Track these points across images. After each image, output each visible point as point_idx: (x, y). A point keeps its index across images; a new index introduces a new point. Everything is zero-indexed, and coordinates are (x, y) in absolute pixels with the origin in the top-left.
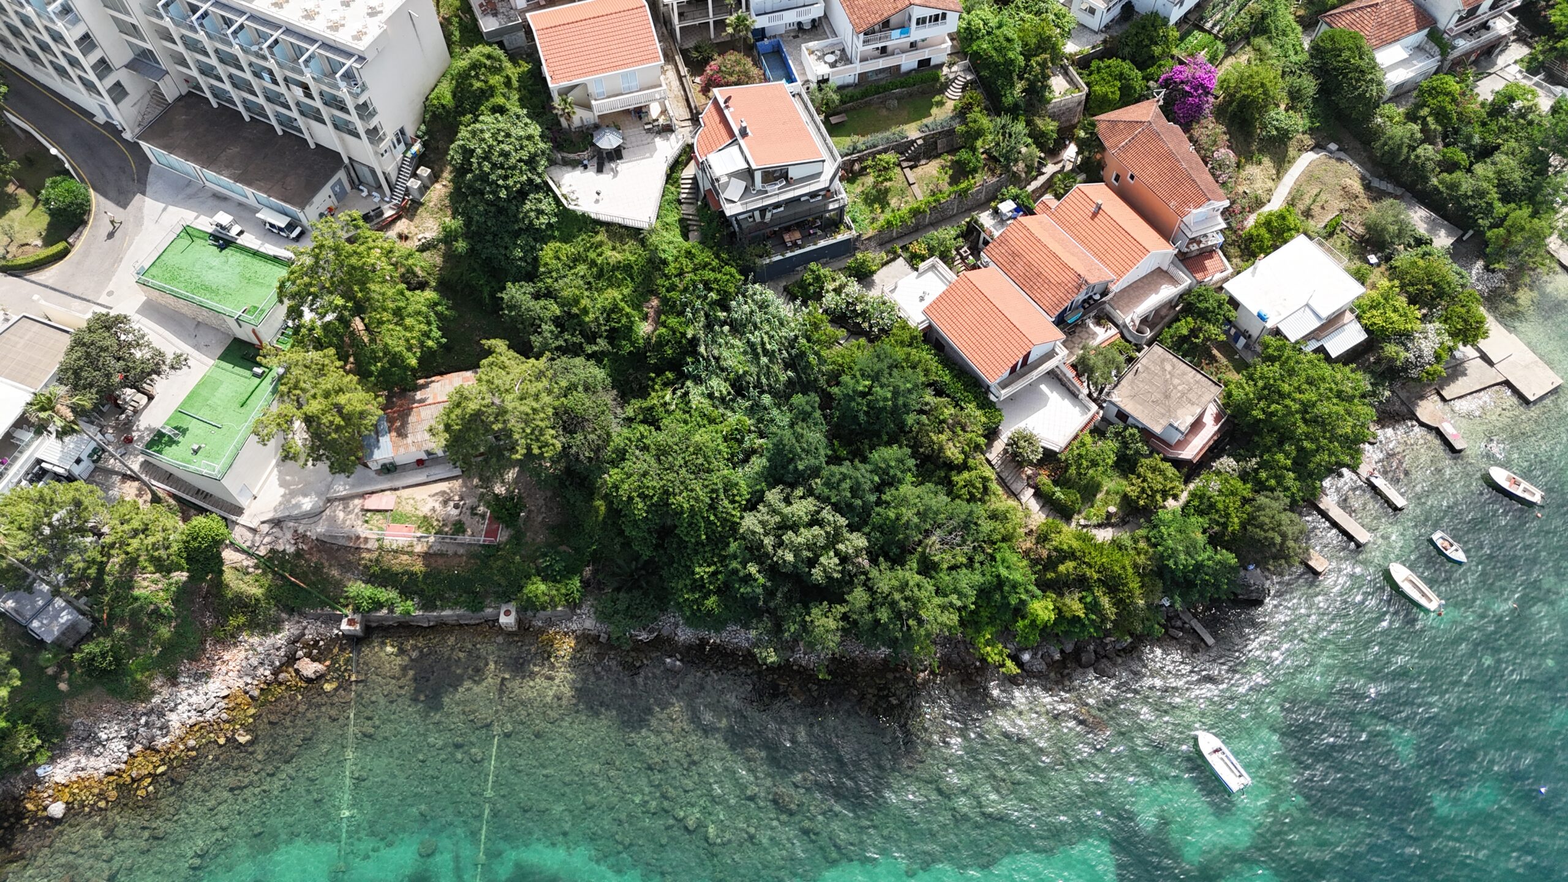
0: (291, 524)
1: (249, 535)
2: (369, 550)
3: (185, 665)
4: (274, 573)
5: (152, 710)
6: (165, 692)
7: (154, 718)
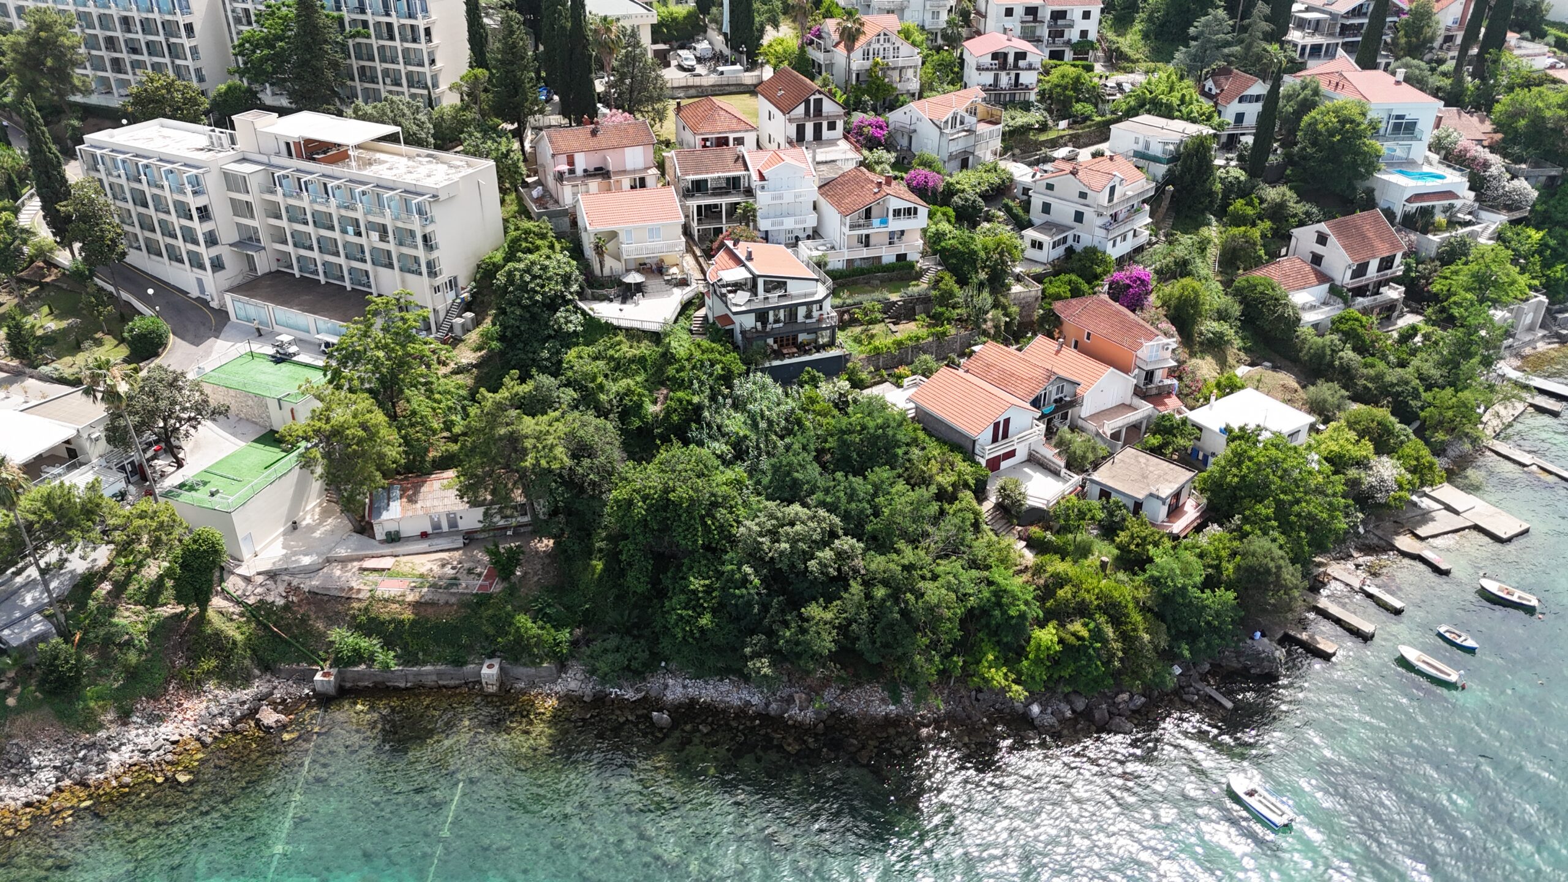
0: (286, 578)
1: (241, 584)
2: (359, 600)
3: (143, 704)
4: (259, 623)
5: (93, 745)
6: (113, 730)
7: (94, 752)
